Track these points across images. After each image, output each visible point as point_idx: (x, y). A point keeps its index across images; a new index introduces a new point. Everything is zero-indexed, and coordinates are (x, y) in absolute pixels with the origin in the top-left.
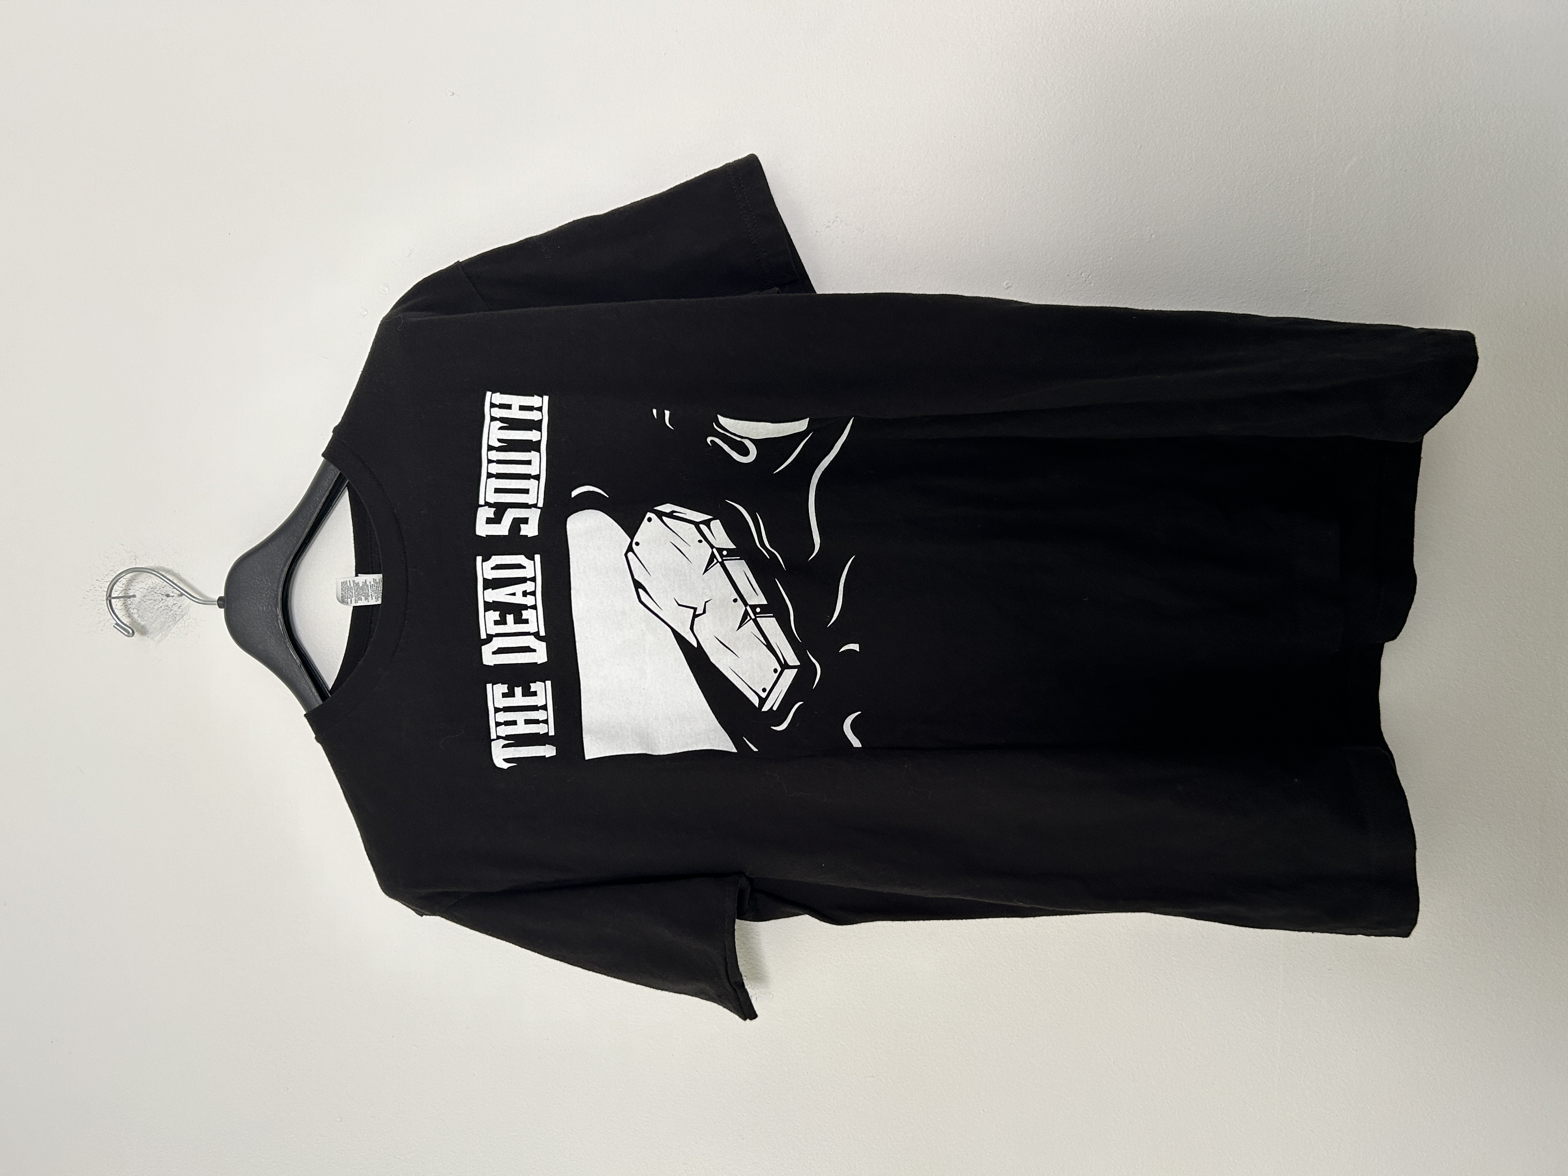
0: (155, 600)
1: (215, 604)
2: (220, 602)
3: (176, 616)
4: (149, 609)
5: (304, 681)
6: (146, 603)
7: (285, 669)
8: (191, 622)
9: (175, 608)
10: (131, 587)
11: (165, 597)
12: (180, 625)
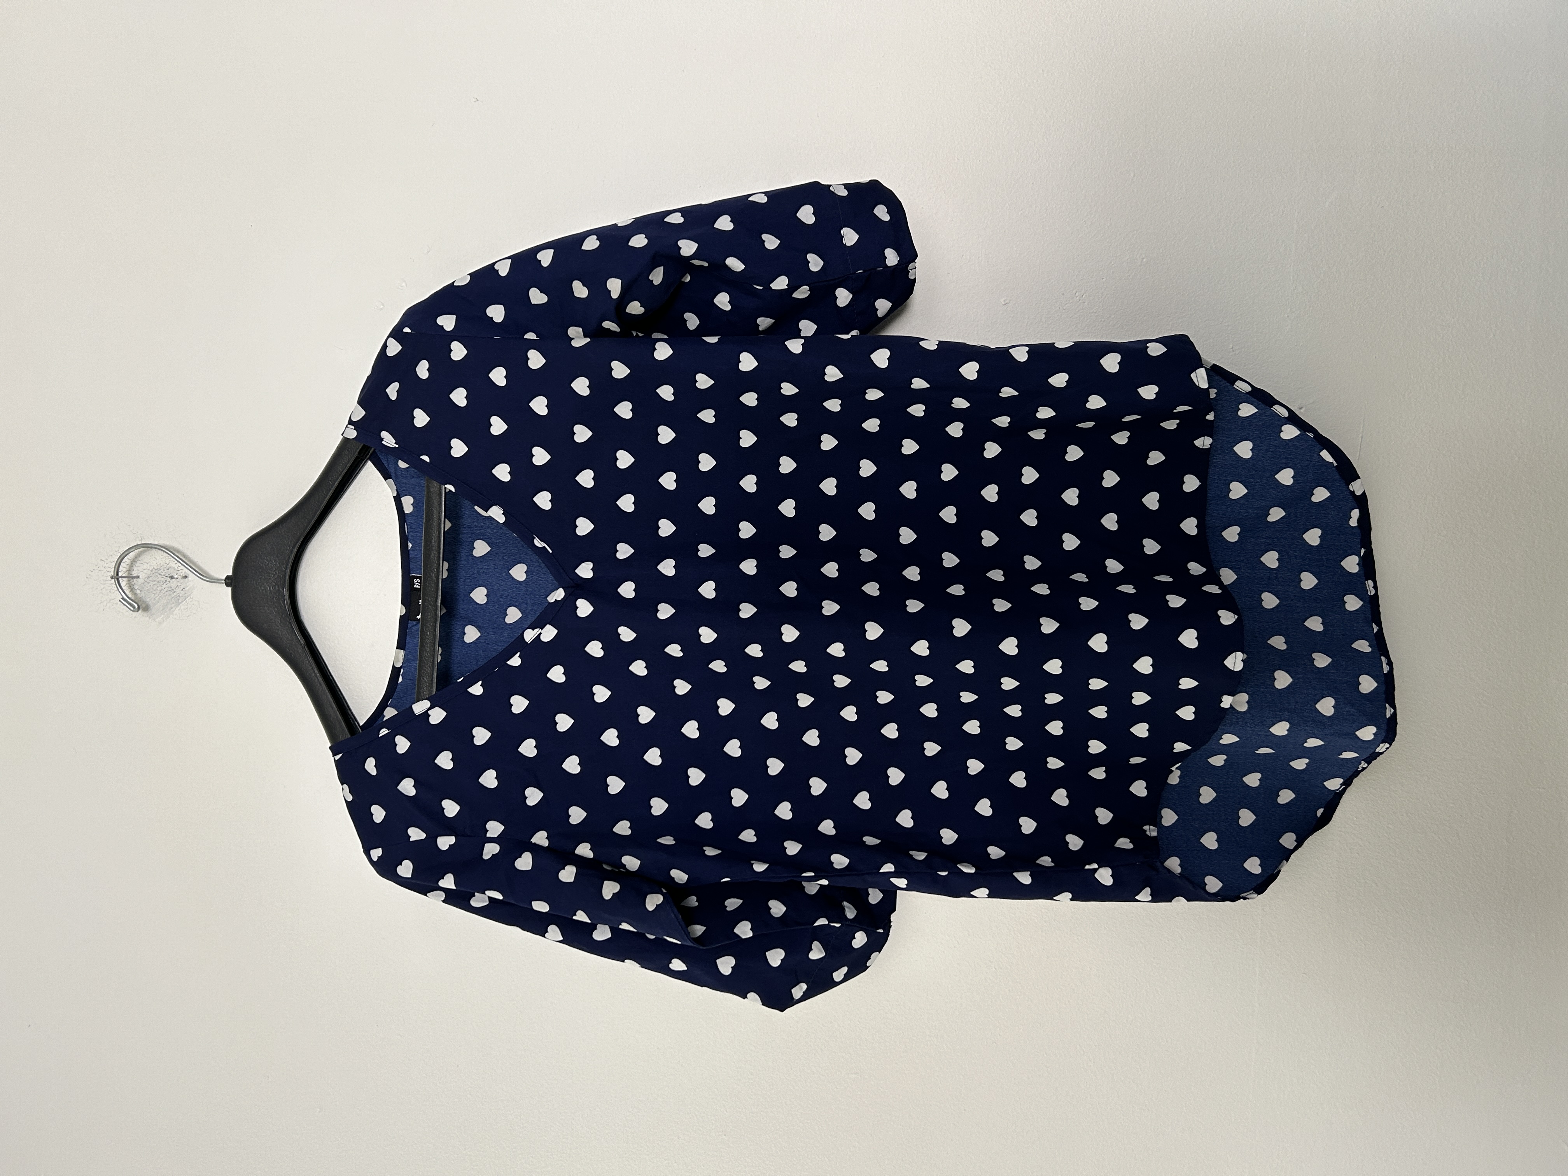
0: (159, 582)
1: (223, 583)
2: (227, 581)
3: (178, 598)
4: (152, 590)
6: (150, 584)
8: (194, 605)
9: (178, 590)
10: (135, 568)
11: (170, 579)
12: (182, 607)
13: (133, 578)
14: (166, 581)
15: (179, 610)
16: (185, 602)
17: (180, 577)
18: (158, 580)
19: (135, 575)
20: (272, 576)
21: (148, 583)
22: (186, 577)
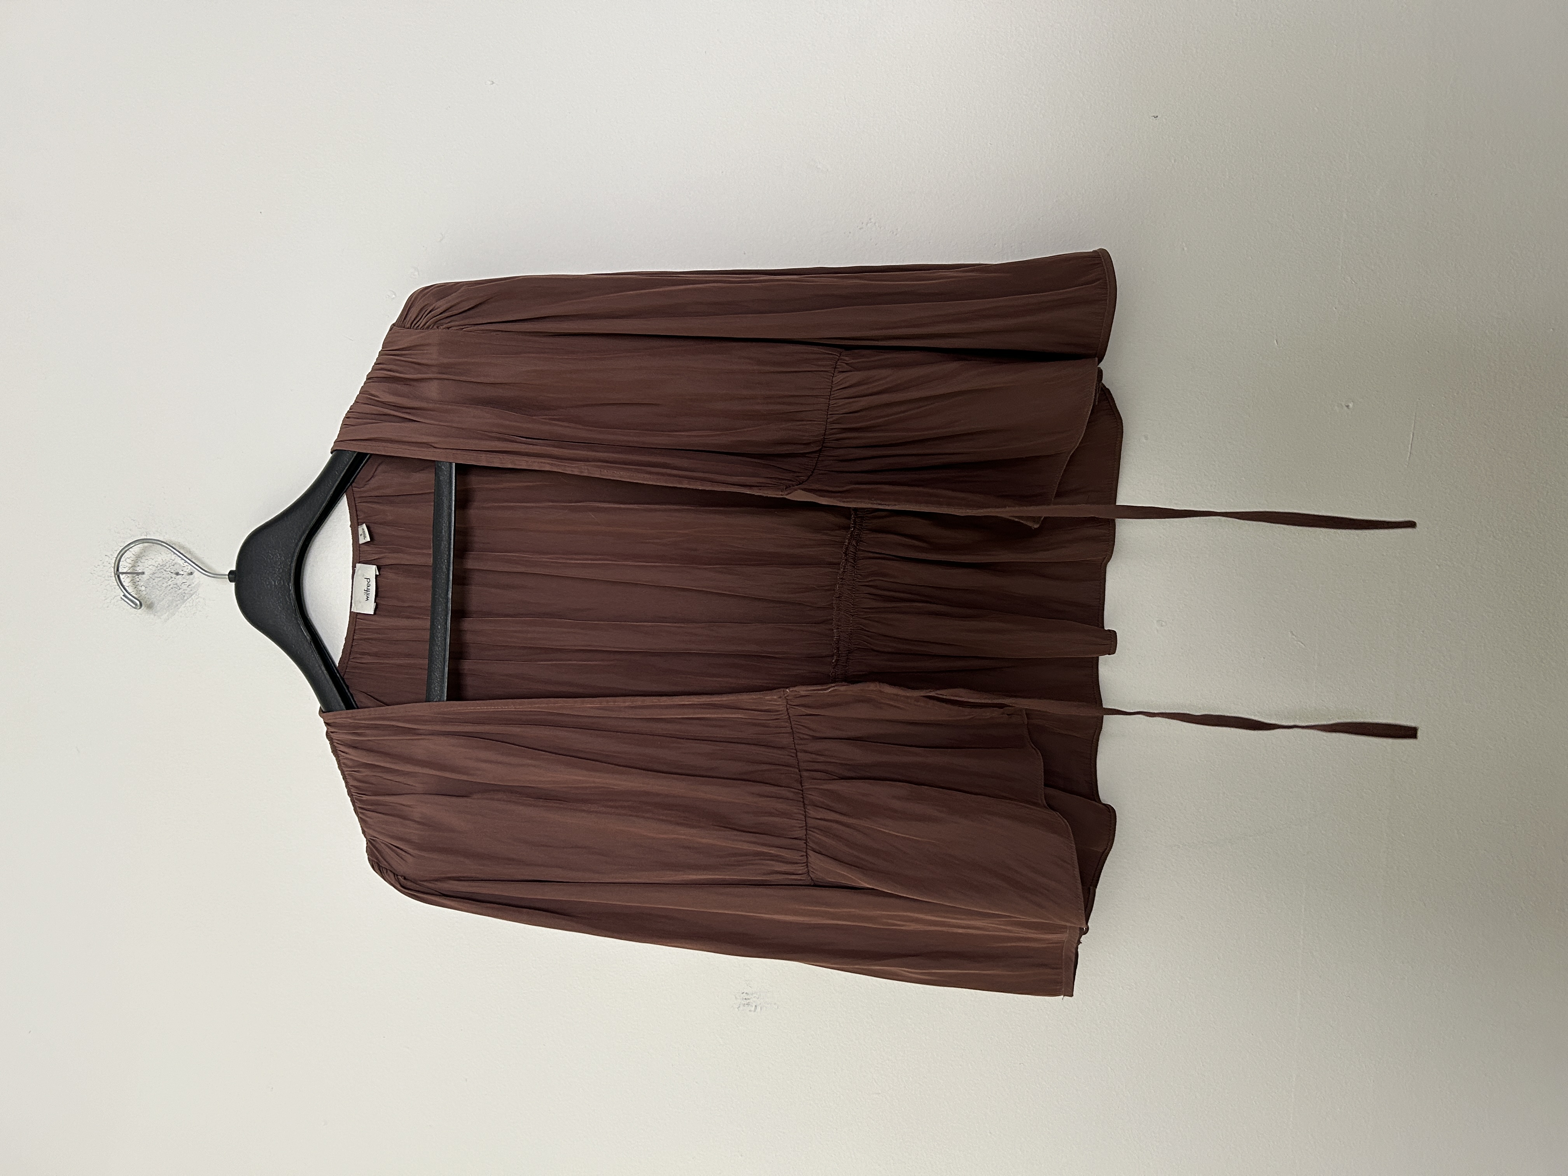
0: (164, 578)
1: (225, 578)
2: (230, 576)
3: (184, 595)
4: (157, 587)
5: (314, 659)
6: (155, 581)
7: (294, 645)
8: (199, 602)
9: (184, 587)
10: (140, 564)
11: (175, 575)
12: (187, 605)
13: (138, 574)
14: (172, 577)
15: (184, 607)
16: (189, 599)
17: (185, 573)
18: (164, 576)
19: (140, 571)
20: (277, 570)
21: (154, 579)
22: (191, 573)
